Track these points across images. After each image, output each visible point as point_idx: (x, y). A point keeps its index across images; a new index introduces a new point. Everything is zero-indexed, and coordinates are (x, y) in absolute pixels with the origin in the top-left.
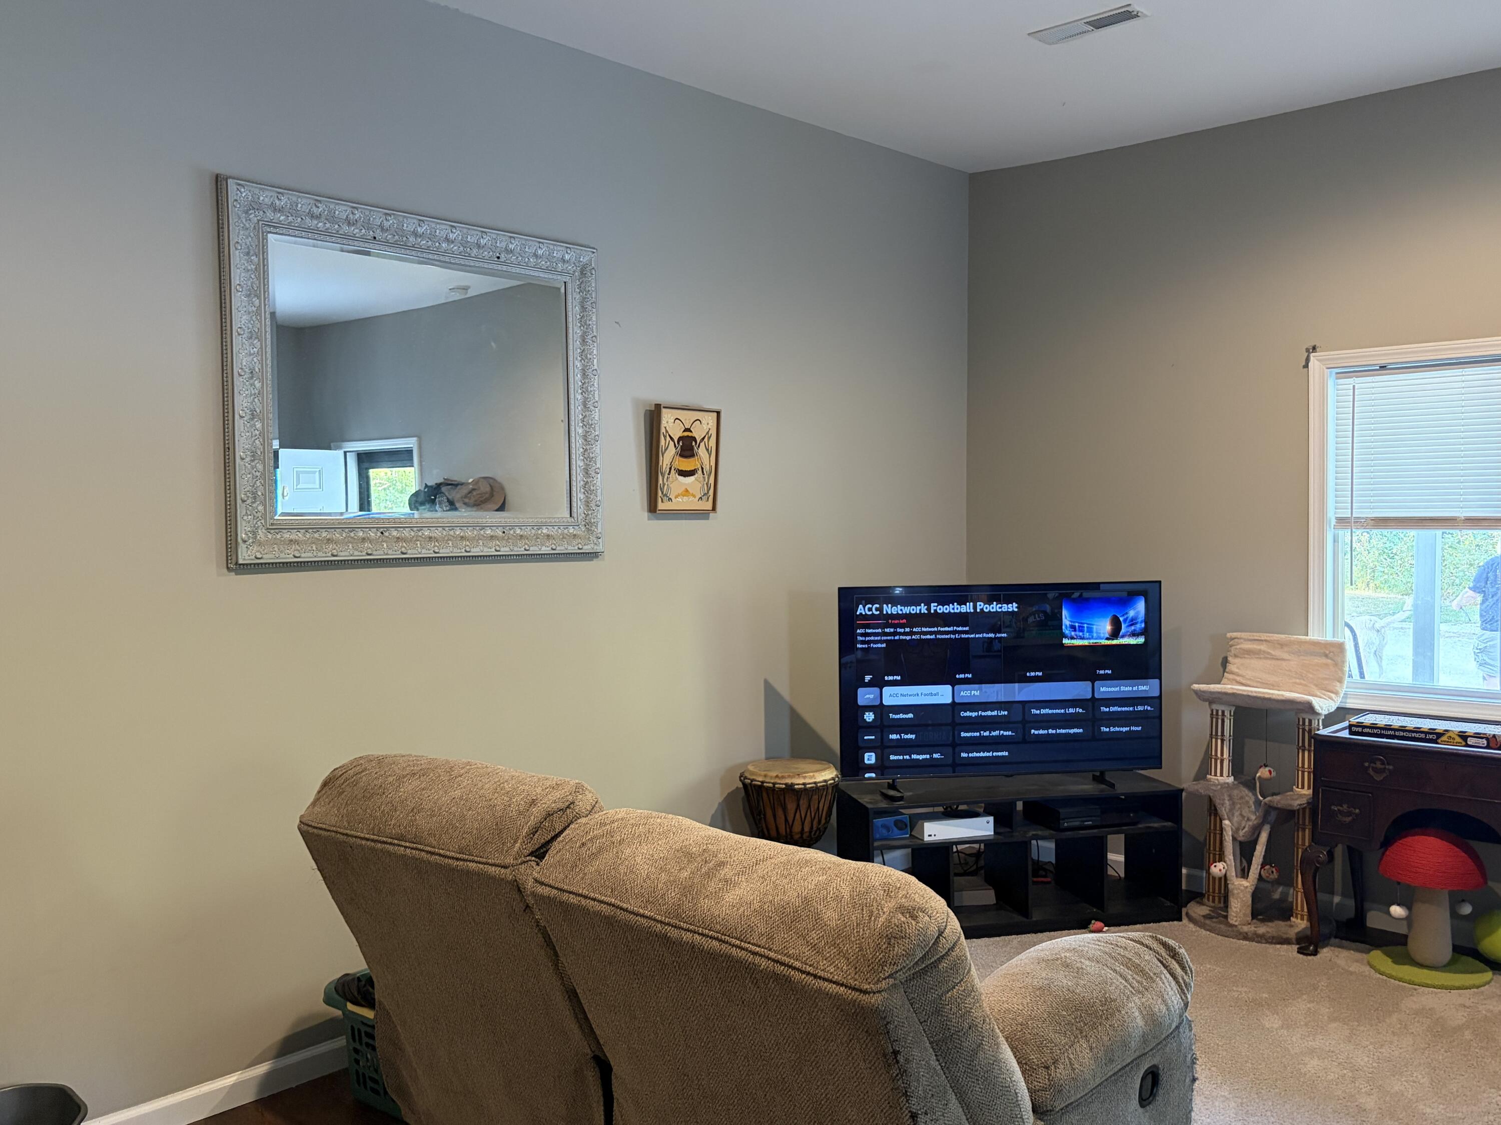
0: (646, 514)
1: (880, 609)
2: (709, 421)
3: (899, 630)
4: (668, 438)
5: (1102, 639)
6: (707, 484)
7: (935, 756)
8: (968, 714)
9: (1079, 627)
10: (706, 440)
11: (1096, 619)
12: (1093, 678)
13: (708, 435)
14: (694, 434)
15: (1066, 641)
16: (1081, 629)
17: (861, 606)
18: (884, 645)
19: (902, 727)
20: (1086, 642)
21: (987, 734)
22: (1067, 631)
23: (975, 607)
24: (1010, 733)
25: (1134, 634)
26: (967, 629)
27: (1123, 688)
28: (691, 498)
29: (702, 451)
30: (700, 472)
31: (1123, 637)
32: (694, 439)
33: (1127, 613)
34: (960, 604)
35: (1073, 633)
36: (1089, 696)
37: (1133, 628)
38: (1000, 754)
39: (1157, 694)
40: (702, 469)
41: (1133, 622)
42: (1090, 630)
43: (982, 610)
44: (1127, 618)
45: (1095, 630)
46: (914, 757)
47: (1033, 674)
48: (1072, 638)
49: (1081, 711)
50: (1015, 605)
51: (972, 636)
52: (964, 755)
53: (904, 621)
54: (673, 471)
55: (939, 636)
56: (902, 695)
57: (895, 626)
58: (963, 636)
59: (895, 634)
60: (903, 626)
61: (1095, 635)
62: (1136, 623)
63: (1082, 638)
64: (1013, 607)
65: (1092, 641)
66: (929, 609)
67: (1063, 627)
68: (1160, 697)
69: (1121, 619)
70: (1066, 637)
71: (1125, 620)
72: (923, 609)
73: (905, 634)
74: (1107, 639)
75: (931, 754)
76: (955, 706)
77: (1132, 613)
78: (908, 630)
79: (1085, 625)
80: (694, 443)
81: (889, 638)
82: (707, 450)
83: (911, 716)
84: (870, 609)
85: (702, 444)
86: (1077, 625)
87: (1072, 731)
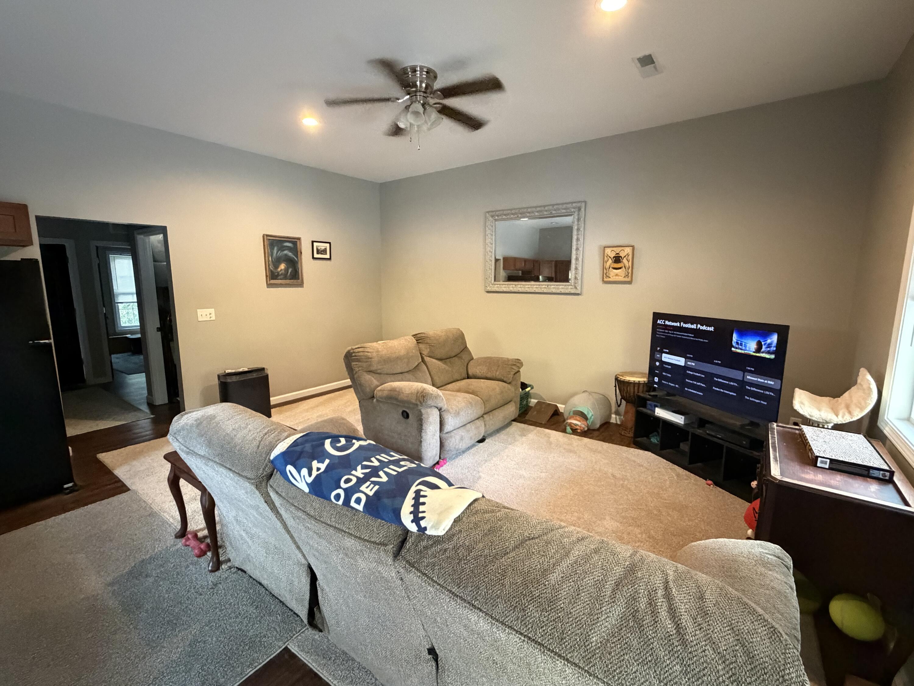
0: (601, 283)
1: (664, 322)
2: (628, 250)
3: (670, 332)
4: (608, 257)
5: (751, 351)
6: (628, 272)
7: (677, 386)
8: (689, 372)
9: (741, 343)
10: (627, 256)
11: (749, 341)
12: (745, 371)
13: (628, 255)
14: (621, 255)
15: (733, 349)
16: (741, 345)
17: (659, 320)
18: (664, 337)
19: (667, 371)
20: (743, 352)
21: (695, 383)
22: (734, 344)
23: (697, 326)
24: (704, 385)
25: (769, 353)
26: (693, 335)
27: (759, 380)
28: (620, 277)
29: (625, 261)
30: (624, 268)
31: (763, 353)
32: (621, 257)
33: (766, 341)
34: (691, 324)
35: (737, 346)
36: (741, 379)
37: (769, 349)
38: (700, 393)
39: (779, 388)
40: (625, 267)
41: (769, 346)
42: (745, 346)
43: (699, 328)
44: (766, 343)
45: (748, 346)
46: (670, 384)
47: (717, 361)
48: (736, 348)
49: (736, 385)
50: (713, 328)
51: (694, 339)
52: (686, 389)
53: (672, 328)
54: (611, 268)
55: (683, 337)
56: (669, 358)
57: (669, 330)
58: (691, 338)
59: (668, 333)
60: (671, 330)
61: (748, 349)
62: (771, 347)
63: (741, 349)
64: (712, 329)
65: (746, 352)
66: (680, 325)
67: (733, 342)
68: (780, 390)
69: (763, 343)
70: (734, 347)
71: (765, 344)
72: (678, 324)
73: (672, 334)
74: (754, 352)
75: (675, 385)
76: (685, 368)
77: (769, 341)
78: (672, 332)
79: (743, 343)
80: (620, 258)
81: (666, 334)
82: (627, 260)
83: (670, 367)
84: (661, 322)
85: (625, 258)
86: (739, 342)
87: (731, 393)
